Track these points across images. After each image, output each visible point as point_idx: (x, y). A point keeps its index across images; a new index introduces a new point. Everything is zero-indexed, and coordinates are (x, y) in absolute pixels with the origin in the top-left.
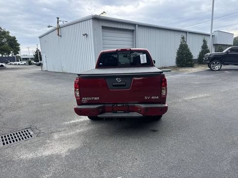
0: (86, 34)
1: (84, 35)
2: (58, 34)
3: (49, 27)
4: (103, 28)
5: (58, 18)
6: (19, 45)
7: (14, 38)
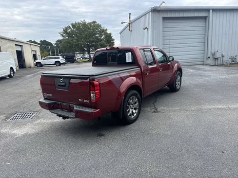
0: (147, 28)
1: (144, 29)
2: (129, 29)
3: (122, 23)
4: (164, 19)
5: (130, 14)
6: (114, 40)
7: (110, 34)
